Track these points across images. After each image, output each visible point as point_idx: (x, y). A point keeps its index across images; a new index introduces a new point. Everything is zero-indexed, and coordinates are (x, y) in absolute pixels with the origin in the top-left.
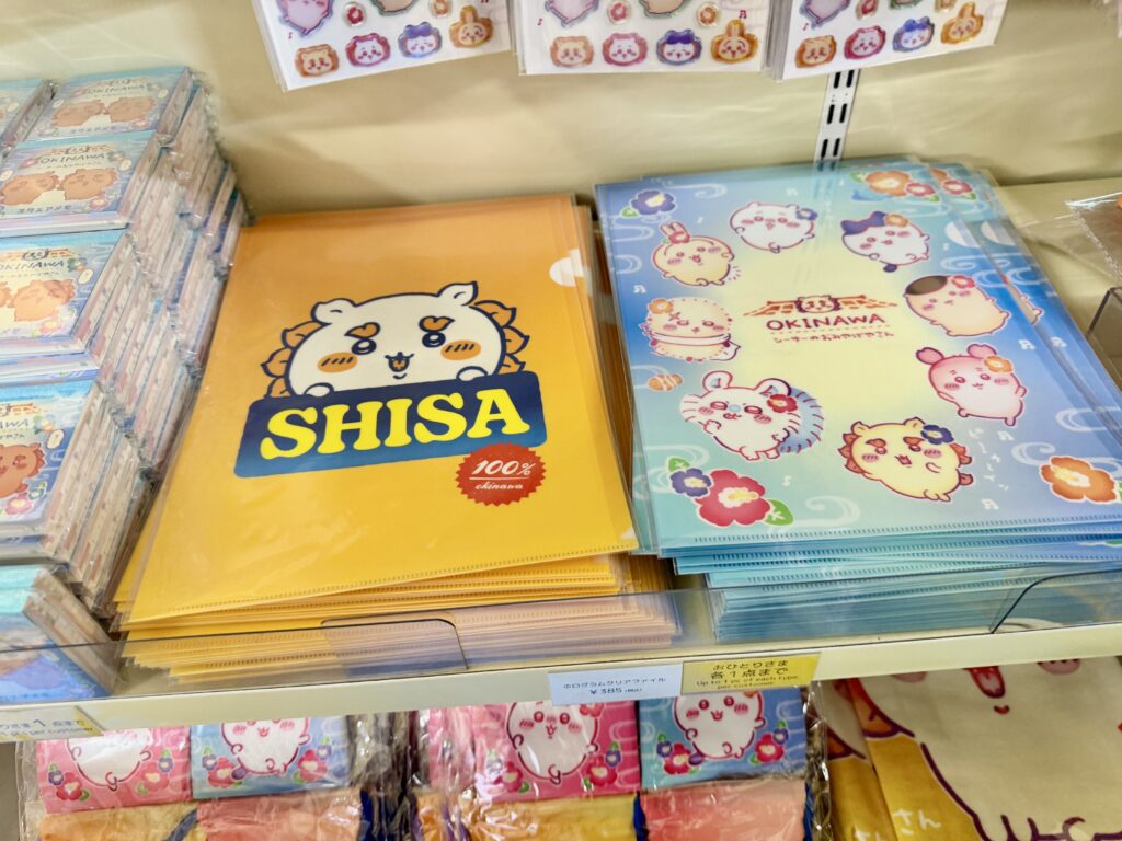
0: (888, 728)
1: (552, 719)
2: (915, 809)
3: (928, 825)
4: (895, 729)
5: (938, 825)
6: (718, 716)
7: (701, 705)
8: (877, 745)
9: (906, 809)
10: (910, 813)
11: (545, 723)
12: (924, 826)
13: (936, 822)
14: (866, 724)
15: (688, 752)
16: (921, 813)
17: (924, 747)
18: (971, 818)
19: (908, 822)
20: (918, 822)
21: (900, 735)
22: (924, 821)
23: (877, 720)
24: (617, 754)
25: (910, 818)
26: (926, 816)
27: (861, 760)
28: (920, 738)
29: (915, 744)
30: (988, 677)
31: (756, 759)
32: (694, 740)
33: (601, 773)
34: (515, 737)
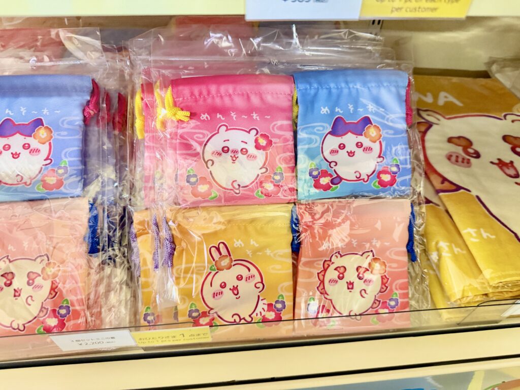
0: (454, 188)
1: (235, 152)
2: (478, 228)
3: (488, 236)
4: (458, 188)
5: (493, 237)
6: (351, 154)
7: (340, 147)
8: (448, 196)
9: (473, 228)
10: (475, 230)
11: (230, 153)
12: (485, 237)
13: (492, 235)
14: (438, 186)
15: (331, 175)
16: (482, 230)
17: (478, 197)
18: (513, 234)
19: (474, 235)
20: (481, 235)
21: (462, 191)
22: (485, 235)
23: (446, 184)
24: (281, 174)
25: (475, 232)
26: (486, 232)
27: (437, 207)
28: (474, 193)
29: (472, 195)
30: (508, 168)
31: (377, 184)
32: (335, 168)
33: (269, 187)
34: (208, 161)
